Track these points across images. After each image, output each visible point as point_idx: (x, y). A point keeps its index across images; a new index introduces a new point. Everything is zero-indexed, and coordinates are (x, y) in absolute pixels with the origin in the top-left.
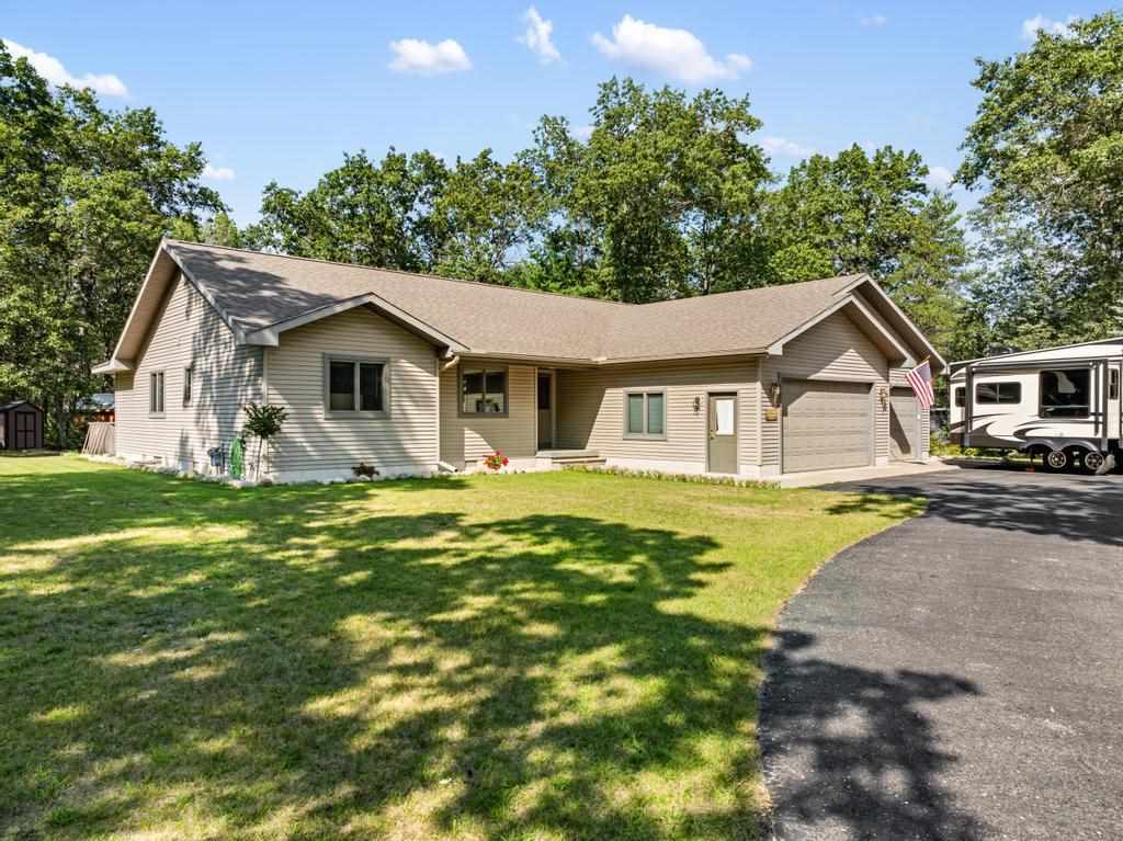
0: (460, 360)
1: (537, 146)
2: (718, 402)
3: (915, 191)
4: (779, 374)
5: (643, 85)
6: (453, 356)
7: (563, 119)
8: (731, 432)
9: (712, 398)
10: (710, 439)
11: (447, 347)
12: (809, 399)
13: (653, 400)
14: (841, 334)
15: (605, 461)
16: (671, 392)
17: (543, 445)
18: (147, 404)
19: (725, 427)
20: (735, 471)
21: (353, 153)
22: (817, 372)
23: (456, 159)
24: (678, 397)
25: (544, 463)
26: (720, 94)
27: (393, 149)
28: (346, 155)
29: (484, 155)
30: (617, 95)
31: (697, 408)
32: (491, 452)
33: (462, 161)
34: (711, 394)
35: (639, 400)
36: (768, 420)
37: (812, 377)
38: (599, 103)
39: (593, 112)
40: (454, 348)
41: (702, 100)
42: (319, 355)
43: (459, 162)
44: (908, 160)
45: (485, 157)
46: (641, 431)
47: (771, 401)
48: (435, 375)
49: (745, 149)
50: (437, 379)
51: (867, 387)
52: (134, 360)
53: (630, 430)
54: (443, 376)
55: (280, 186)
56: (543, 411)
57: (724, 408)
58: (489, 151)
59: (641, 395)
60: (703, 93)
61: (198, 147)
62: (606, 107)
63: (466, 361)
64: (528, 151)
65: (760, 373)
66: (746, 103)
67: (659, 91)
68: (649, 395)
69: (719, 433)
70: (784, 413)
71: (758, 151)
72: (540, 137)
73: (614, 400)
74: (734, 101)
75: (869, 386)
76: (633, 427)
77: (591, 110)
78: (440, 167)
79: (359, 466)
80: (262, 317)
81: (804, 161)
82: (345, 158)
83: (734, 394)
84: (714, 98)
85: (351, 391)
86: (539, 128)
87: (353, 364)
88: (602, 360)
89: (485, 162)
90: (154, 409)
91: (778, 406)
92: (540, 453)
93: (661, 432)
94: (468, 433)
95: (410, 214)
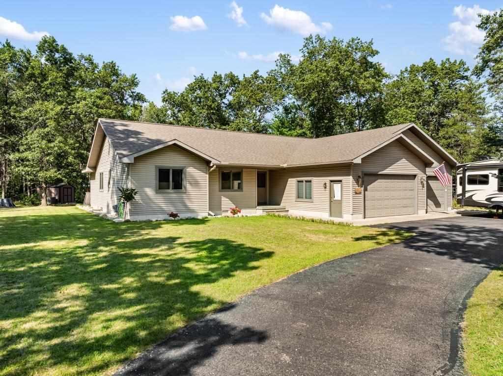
0: (216, 167)
1: (276, 68)
2: (335, 185)
3: (463, 79)
4: (362, 172)
5: (325, 37)
6: (213, 165)
7: (288, 55)
8: (340, 199)
9: (332, 183)
10: (331, 202)
11: (211, 162)
12: (379, 183)
13: (308, 183)
14: (397, 152)
15: (288, 211)
16: (315, 180)
17: (259, 204)
18: (99, 186)
19: (338, 197)
20: (341, 216)
21: (198, 76)
22: (383, 170)
23: (243, 75)
24: (318, 182)
25: (259, 212)
26: (359, 39)
27: (216, 73)
28: (195, 76)
29: (256, 73)
30: (312, 43)
31: (325, 188)
32: (234, 206)
33: (246, 76)
34: (331, 181)
35: (302, 183)
36: (356, 193)
37: (380, 173)
38: (305, 46)
39: (301, 51)
40: (213, 162)
41: (351, 43)
42: (154, 166)
43: (244, 76)
44: (460, 64)
45: (256, 74)
46: (302, 198)
47: (358, 184)
48: (207, 174)
49: (371, 65)
50: (208, 175)
51: (414, 177)
52: (95, 168)
53: (298, 197)
54: (211, 174)
55: (169, 91)
56: (261, 189)
57: (337, 187)
58: (258, 71)
59: (302, 181)
60: (351, 40)
61: (135, 76)
62: (308, 48)
63: (219, 167)
64: (272, 70)
65: (352, 172)
66: (371, 43)
67: (331, 40)
68: (306, 181)
69: (334, 199)
70: (366, 190)
71: (379, 65)
72: (279, 64)
73: (292, 183)
74: (366, 42)
75: (414, 176)
76: (300, 196)
77: (300, 50)
78: (237, 79)
79: (170, 213)
80: (125, 150)
81: (407, 68)
82: (195, 78)
83: (341, 181)
84: (356, 42)
85: (168, 181)
86: (278, 60)
87: (169, 170)
88: (285, 165)
89: (256, 76)
90: (100, 188)
91: (362, 187)
92: (258, 207)
93: (311, 198)
94: (223, 199)
95: (224, 100)
